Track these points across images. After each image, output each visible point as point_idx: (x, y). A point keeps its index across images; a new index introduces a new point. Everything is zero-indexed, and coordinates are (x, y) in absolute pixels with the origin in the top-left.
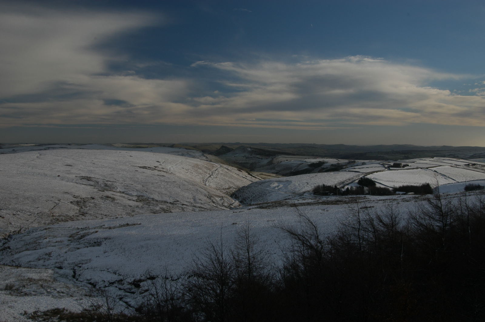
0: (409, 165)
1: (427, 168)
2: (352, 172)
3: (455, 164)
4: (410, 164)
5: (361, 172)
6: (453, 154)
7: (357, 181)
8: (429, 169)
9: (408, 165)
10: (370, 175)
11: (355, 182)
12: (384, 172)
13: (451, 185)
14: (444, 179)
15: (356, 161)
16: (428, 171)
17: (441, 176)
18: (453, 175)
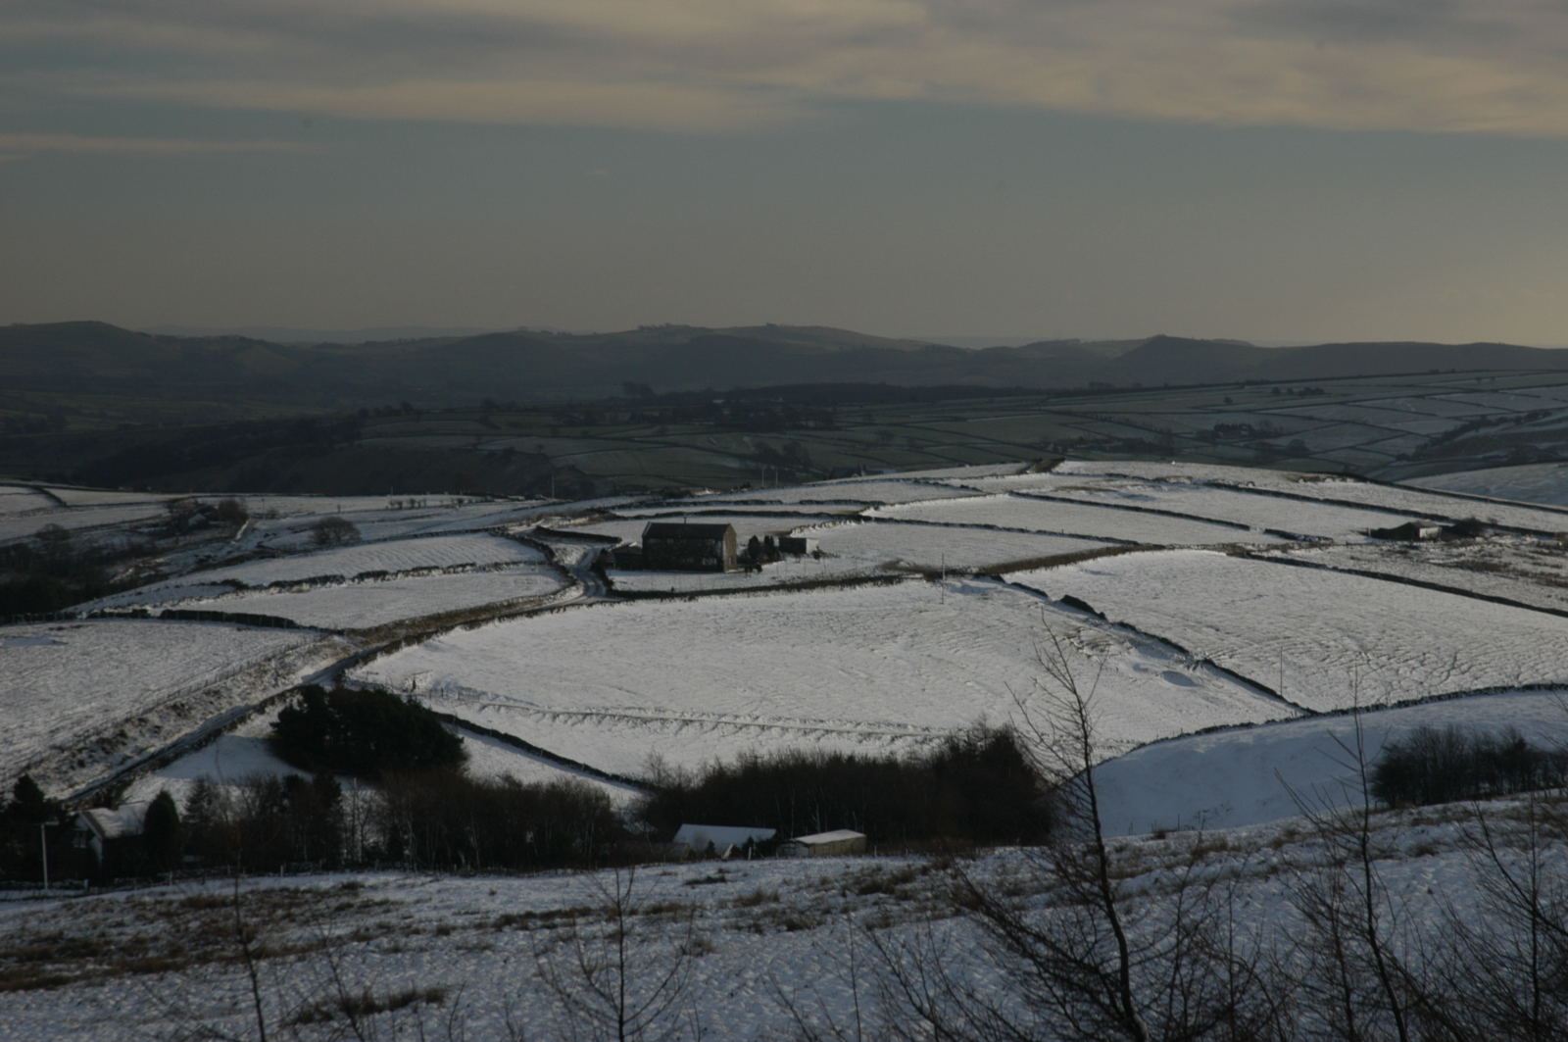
0: (810, 546)
1: (993, 573)
2: (199, 629)
3: (1268, 532)
4: (814, 535)
5: (305, 621)
6: (1253, 421)
7: (261, 724)
8: (1008, 578)
9: (797, 548)
10: (406, 650)
11: (242, 731)
12: (547, 615)
13: (1240, 749)
14: (1167, 684)
15: (254, 504)
16: (999, 607)
17: (1134, 656)
18: (1251, 641)
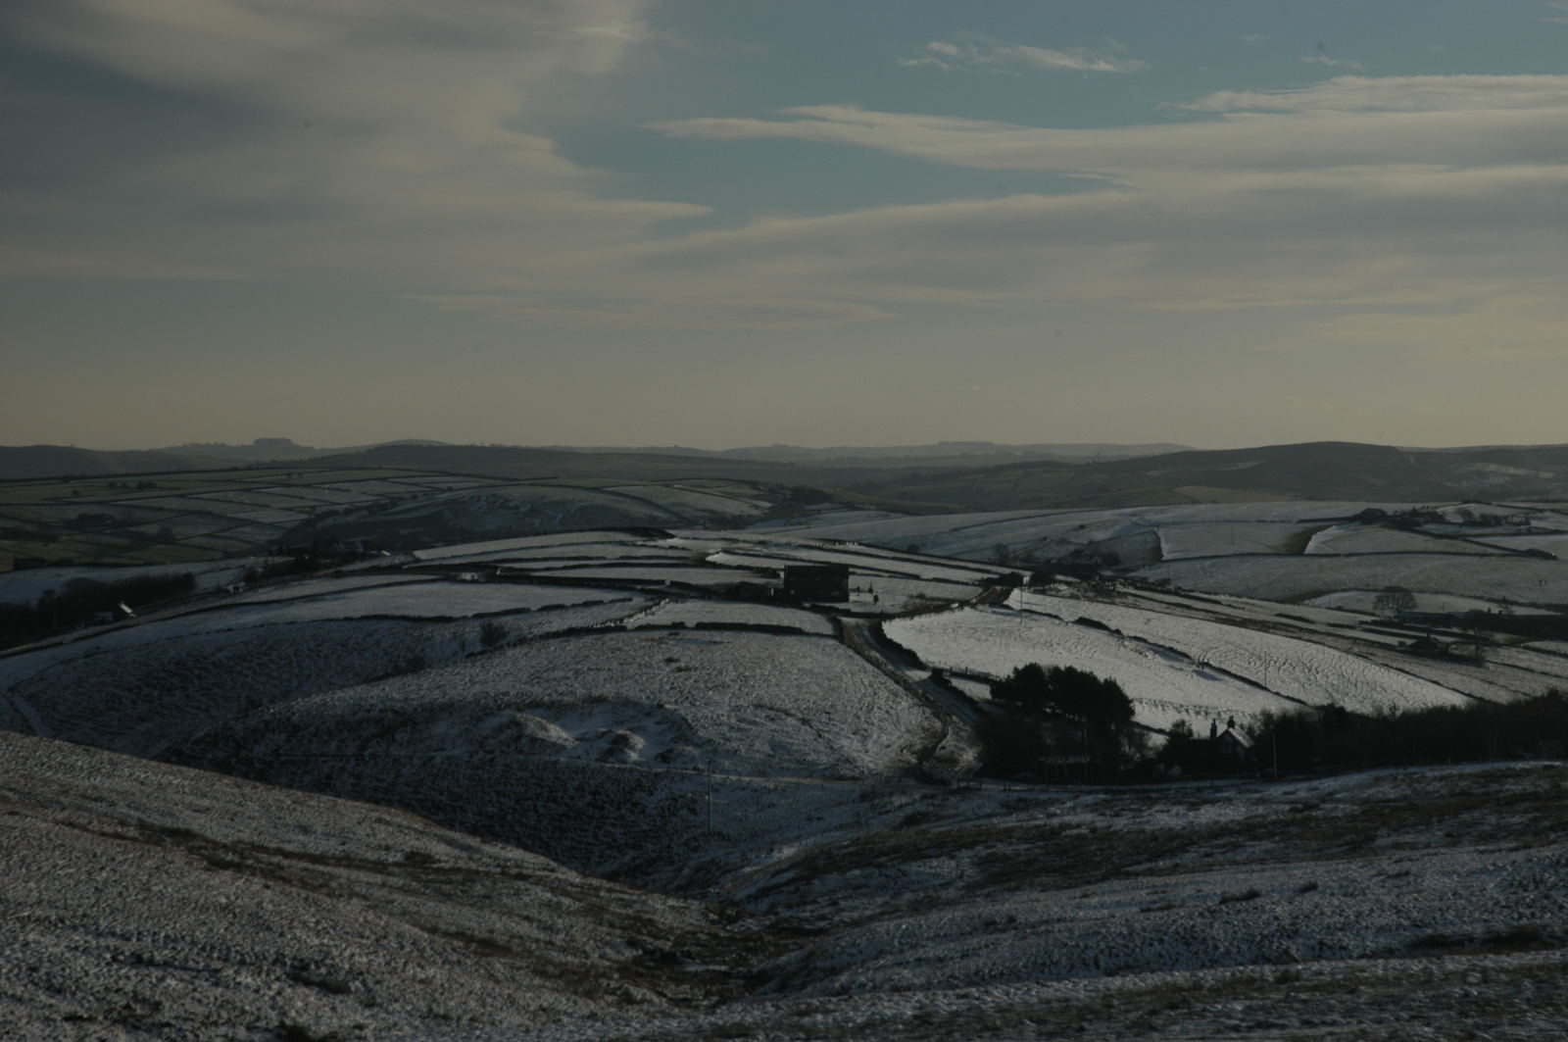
5: (808, 630)
8: (1013, 605)
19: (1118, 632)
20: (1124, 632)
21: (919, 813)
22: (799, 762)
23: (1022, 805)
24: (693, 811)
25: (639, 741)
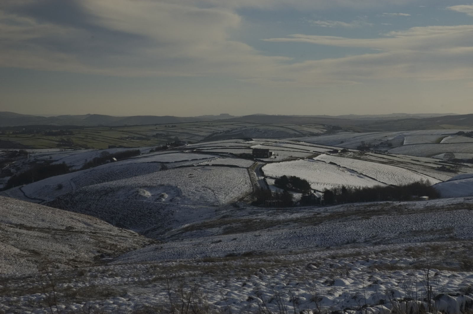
5: (238, 166)
6: (164, 133)
7: (272, 183)
8: (315, 158)
11: (269, 184)
19: (339, 166)
20: (341, 166)
21: (227, 215)
22: (205, 202)
23: (254, 213)
24: (172, 215)
25: (166, 196)
